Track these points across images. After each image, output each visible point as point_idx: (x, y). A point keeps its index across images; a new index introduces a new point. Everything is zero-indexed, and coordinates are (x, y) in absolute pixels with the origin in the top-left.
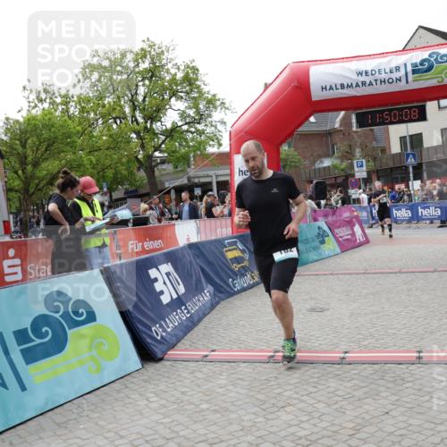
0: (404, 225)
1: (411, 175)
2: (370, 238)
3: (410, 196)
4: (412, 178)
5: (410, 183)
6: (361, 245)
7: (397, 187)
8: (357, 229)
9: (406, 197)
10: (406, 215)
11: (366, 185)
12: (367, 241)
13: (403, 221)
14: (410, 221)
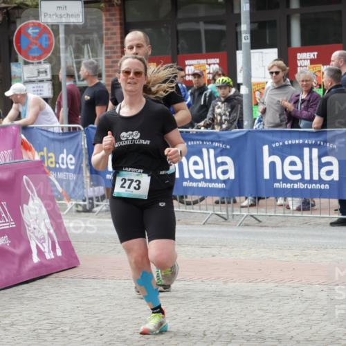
0: (208, 208)
1: (245, 27)
2: (80, 251)
3: (233, 102)
4: (245, 39)
5: (240, 55)
6: (44, 273)
7: (192, 66)
8: (34, 212)
9: (220, 109)
10: (217, 173)
11: (78, 52)
12: (69, 262)
13: (204, 194)
14: (228, 195)
